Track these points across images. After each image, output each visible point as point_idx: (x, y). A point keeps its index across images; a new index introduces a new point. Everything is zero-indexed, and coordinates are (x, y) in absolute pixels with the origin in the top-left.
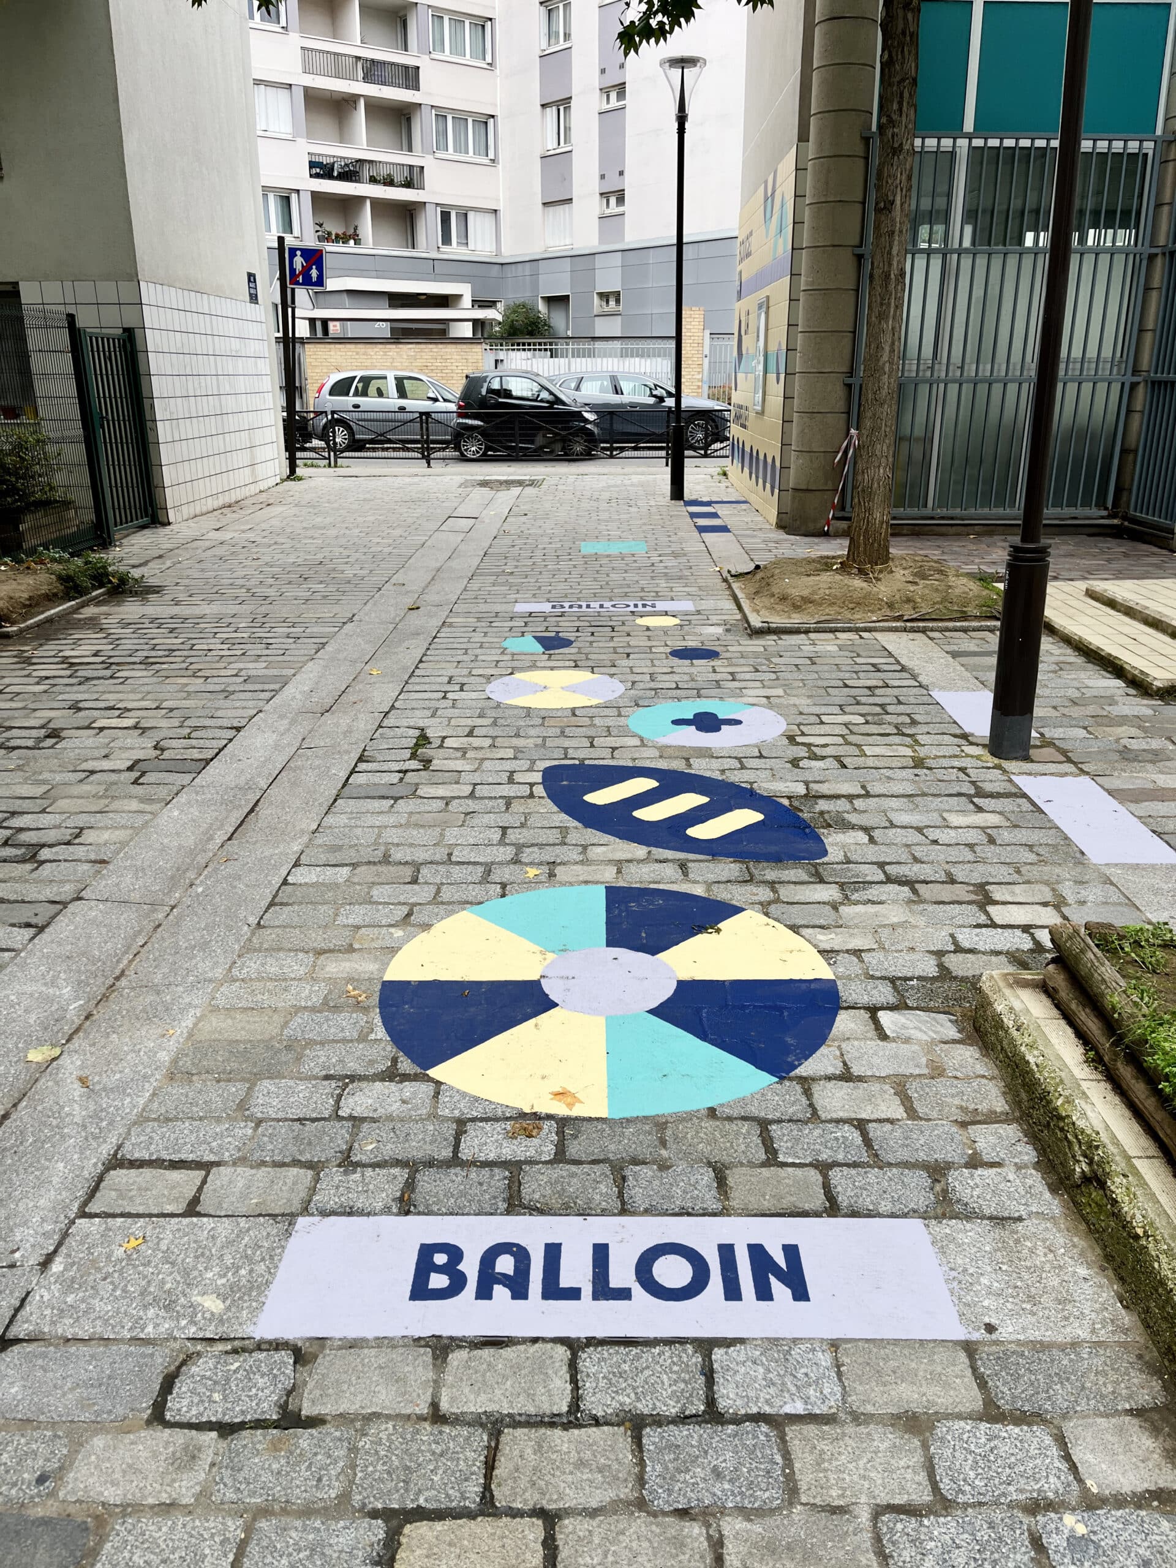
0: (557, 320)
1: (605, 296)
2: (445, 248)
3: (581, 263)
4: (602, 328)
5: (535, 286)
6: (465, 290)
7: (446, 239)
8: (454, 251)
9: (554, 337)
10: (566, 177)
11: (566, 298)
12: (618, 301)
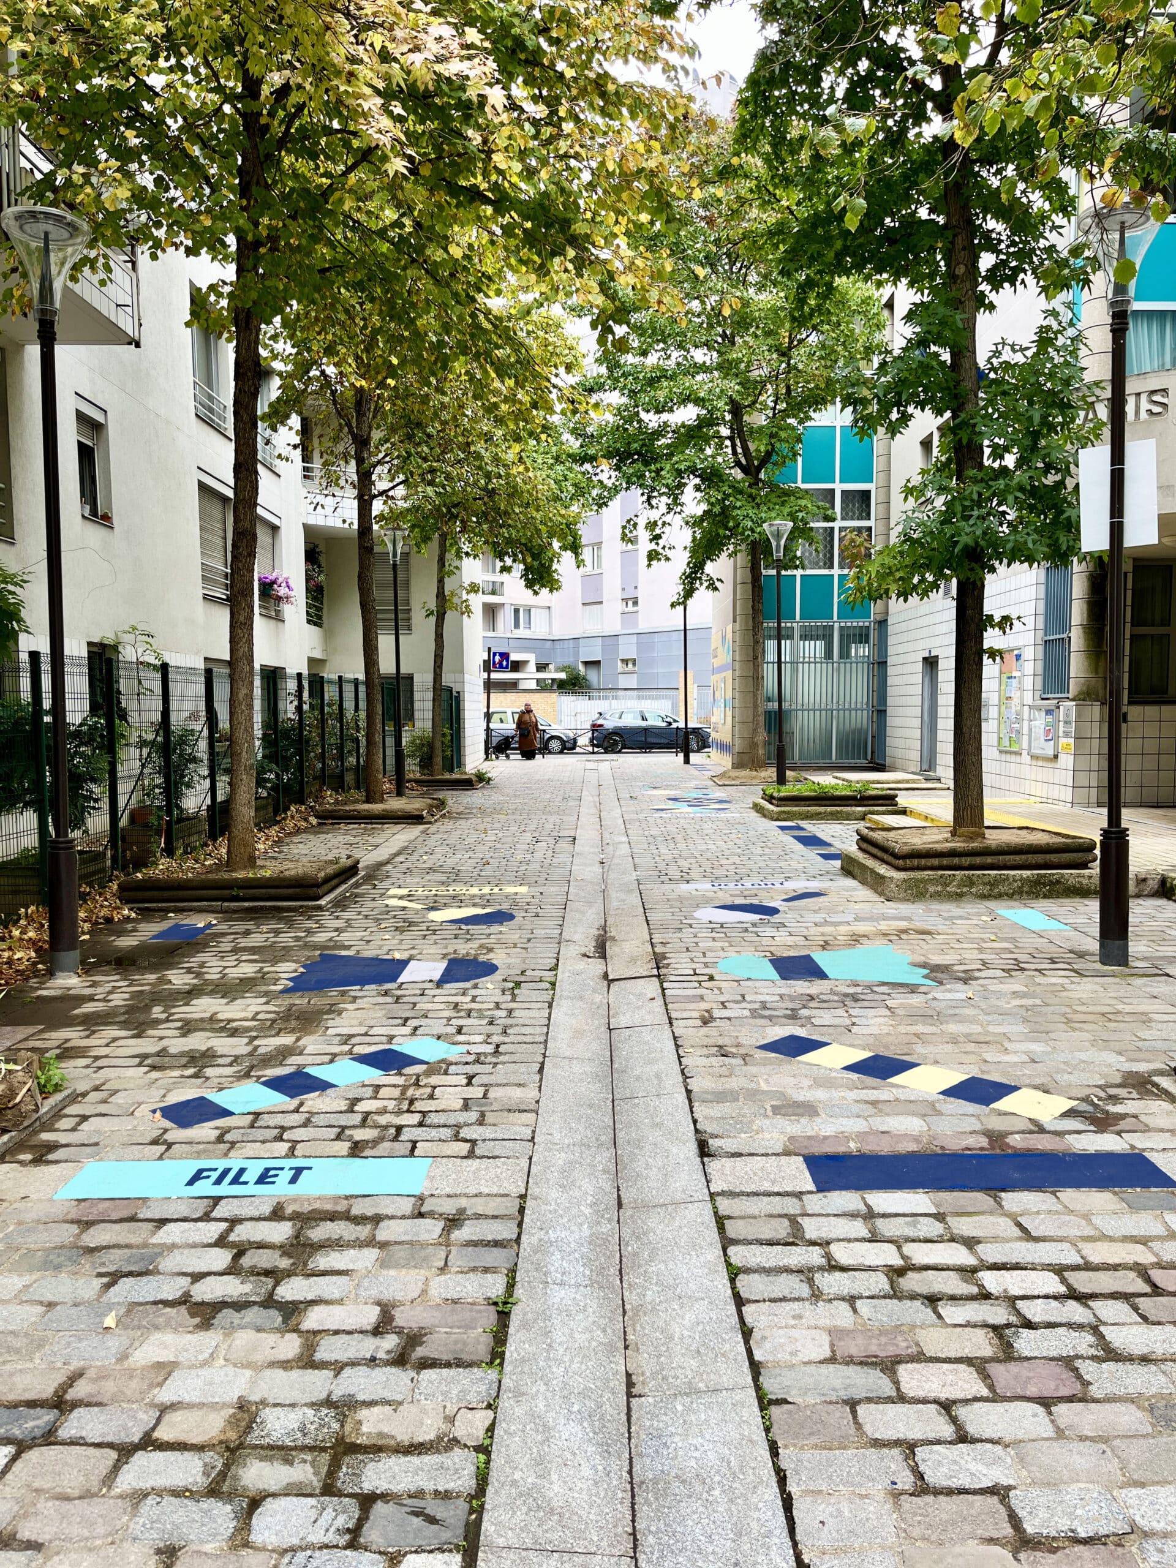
0: (592, 676)
1: (625, 662)
2: (516, 631)
3: (609, 641)
4: (624, 681)
5: (577, 654)
6: (531, 658)
7: (517, 625)
8: (522, 632)
9: (589, 687)
10: (599, 589)
11: (598, 663)
12: (634, 664)
